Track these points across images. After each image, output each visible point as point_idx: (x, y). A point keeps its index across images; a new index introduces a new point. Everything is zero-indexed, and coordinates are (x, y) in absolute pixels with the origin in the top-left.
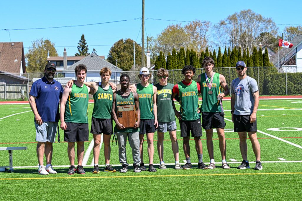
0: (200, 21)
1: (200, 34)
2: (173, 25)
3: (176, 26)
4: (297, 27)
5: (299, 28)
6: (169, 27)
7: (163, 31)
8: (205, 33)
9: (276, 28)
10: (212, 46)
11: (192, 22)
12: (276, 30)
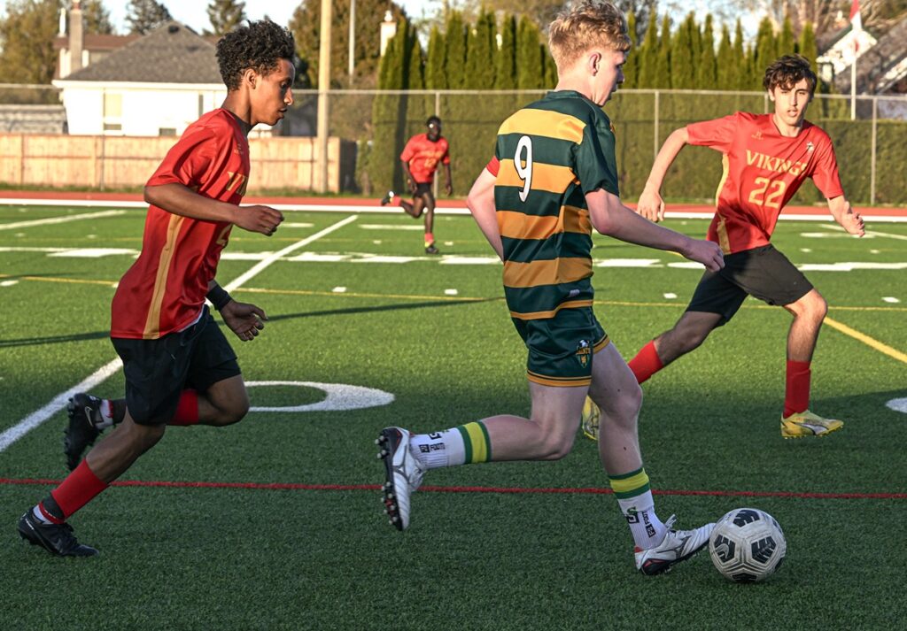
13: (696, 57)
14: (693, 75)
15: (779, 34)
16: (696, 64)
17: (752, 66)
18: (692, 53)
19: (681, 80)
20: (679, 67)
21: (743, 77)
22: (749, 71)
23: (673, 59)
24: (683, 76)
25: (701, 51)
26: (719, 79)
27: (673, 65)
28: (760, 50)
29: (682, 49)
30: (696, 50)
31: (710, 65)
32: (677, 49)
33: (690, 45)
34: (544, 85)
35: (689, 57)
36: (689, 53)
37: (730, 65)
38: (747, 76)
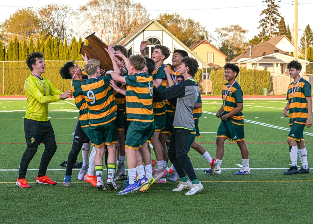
0: (56, 5)
1: (57, 20)
2: (24, 10)
3: (27, 9)
4: (173, 15)
5: (174, 15)
6: (18, 12)
7: (11, 16)
8: (64, 19)
9: (147, 14)
10: (72, 35)
11: (47, 6)
12: (148, 16)
13: (52, 50)
14: (51, 55)
15: (78, 42)
16: (52, 52)
17: (70, 52)
18: (51, 48)
19: (47, 57)
20: (47, 53)
21: (67, 56)
22: (69, 54)
23: (45, 51)
24: (48, 56)
25: (54, 48)
26: (60, 56)
27: (45, 52)
28: (72, 47)
29: (48, 47)
30: (52, 48)
31: (57, 52)
32: (46, 47)
33: (50, 46)
34: (5, 59)
35: (50, 50)
36: (50, 48)
37: (63, 52)
38: (68, 55)
